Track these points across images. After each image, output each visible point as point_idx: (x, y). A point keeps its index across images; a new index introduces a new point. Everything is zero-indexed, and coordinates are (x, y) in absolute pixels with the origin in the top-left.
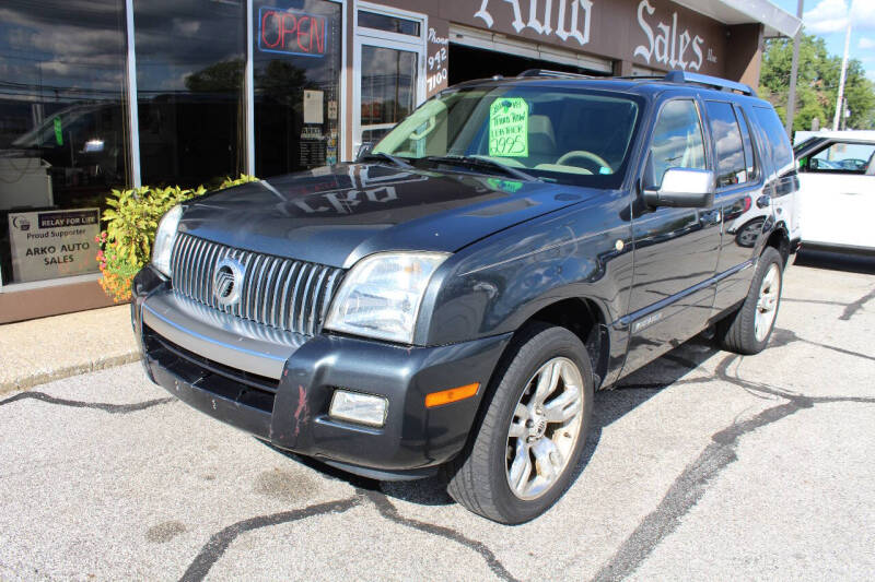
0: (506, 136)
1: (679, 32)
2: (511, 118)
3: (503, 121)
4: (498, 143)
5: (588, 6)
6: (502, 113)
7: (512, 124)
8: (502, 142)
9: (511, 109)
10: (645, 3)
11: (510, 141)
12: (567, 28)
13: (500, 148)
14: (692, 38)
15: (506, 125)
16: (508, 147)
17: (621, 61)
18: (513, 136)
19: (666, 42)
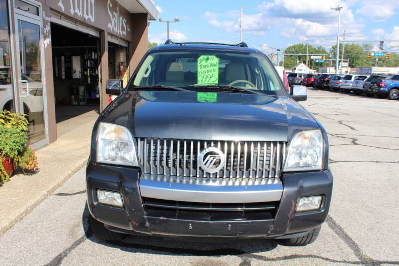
0: (207, 74)
1: (119, 17)
2: (209, 65)
3: (205, 67)
4: (203, 77)
5: (93, 1)
6: (204, 63)
7: (210, 68)
8: (205, 77)
9: (209, 61)
10: (109, 2)
11: (209, 76)
12: (87, 14)
13: (204, 80)
14: (123, 19)
15: (206, 69)
16: (208, 79)
17: (103, 31)
18: (211, 74)
19: (116, 21)
